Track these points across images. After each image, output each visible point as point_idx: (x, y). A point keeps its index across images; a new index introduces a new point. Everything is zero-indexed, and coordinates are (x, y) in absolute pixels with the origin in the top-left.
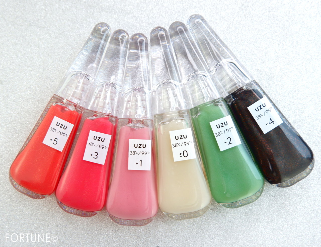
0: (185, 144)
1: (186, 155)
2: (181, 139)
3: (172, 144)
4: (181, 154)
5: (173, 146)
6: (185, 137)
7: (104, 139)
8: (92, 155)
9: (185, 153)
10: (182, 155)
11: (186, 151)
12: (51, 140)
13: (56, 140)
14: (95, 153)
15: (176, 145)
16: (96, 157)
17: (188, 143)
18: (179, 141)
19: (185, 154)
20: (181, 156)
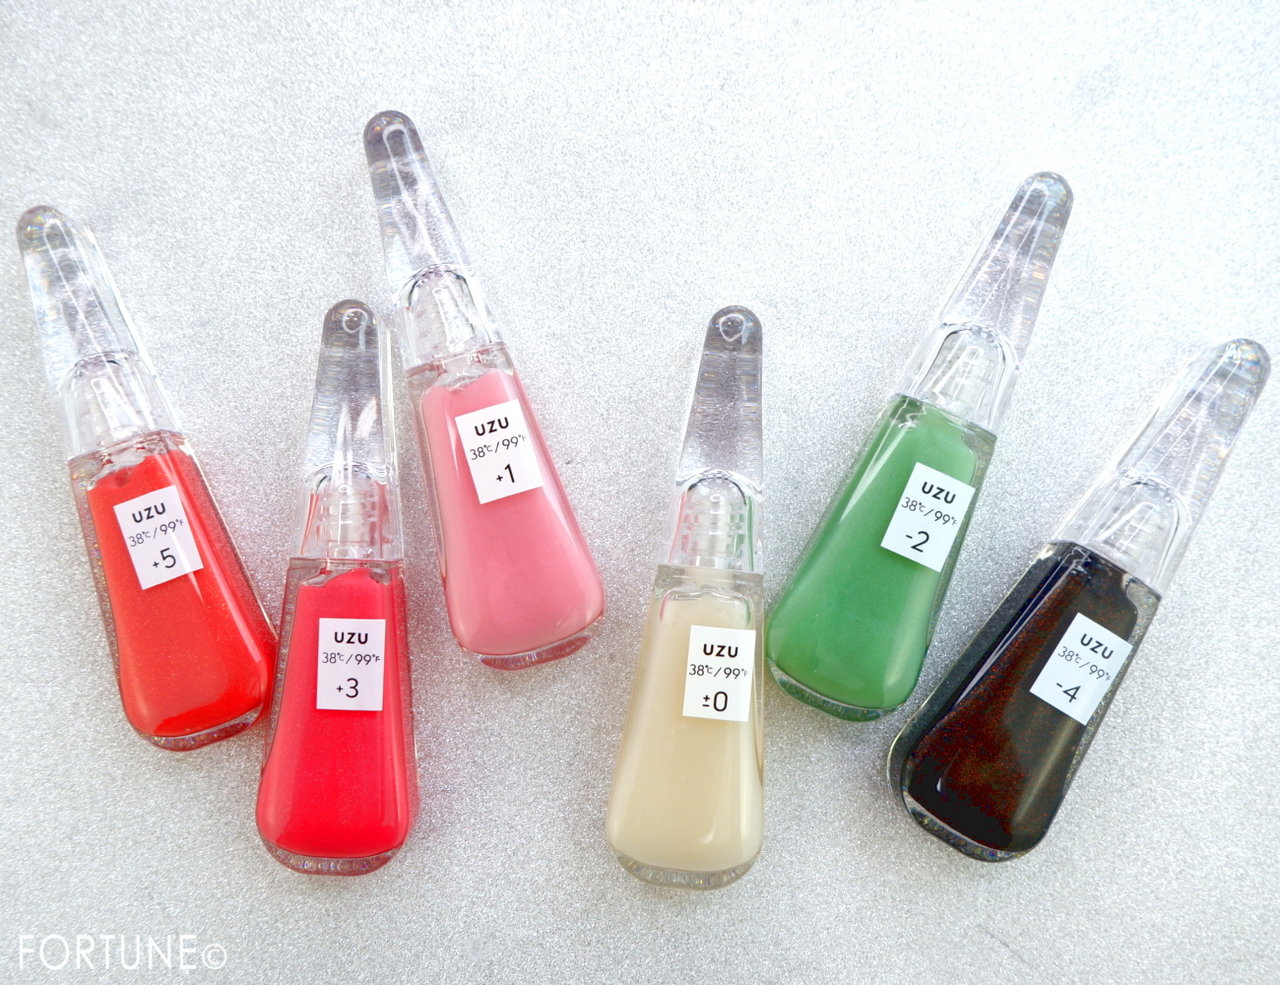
0: (729, 672)
1: (720, 704)
2: (719, 654)
3: (689, 665)
4: (707, 698)
5: (690, 669)
6: (733, 653)
7: (366, 635)
8: (340, 689)
9: (721, 699)
10: (711, 702)
11: (725, 694)
12: (156, 564)
13: (165, 554)
14: (349, 680)
15: (699, 670)
16: (353, 692)
17: (736, 672)
18: (712, 661)
19: (719, 700)
20: (706, 703)
